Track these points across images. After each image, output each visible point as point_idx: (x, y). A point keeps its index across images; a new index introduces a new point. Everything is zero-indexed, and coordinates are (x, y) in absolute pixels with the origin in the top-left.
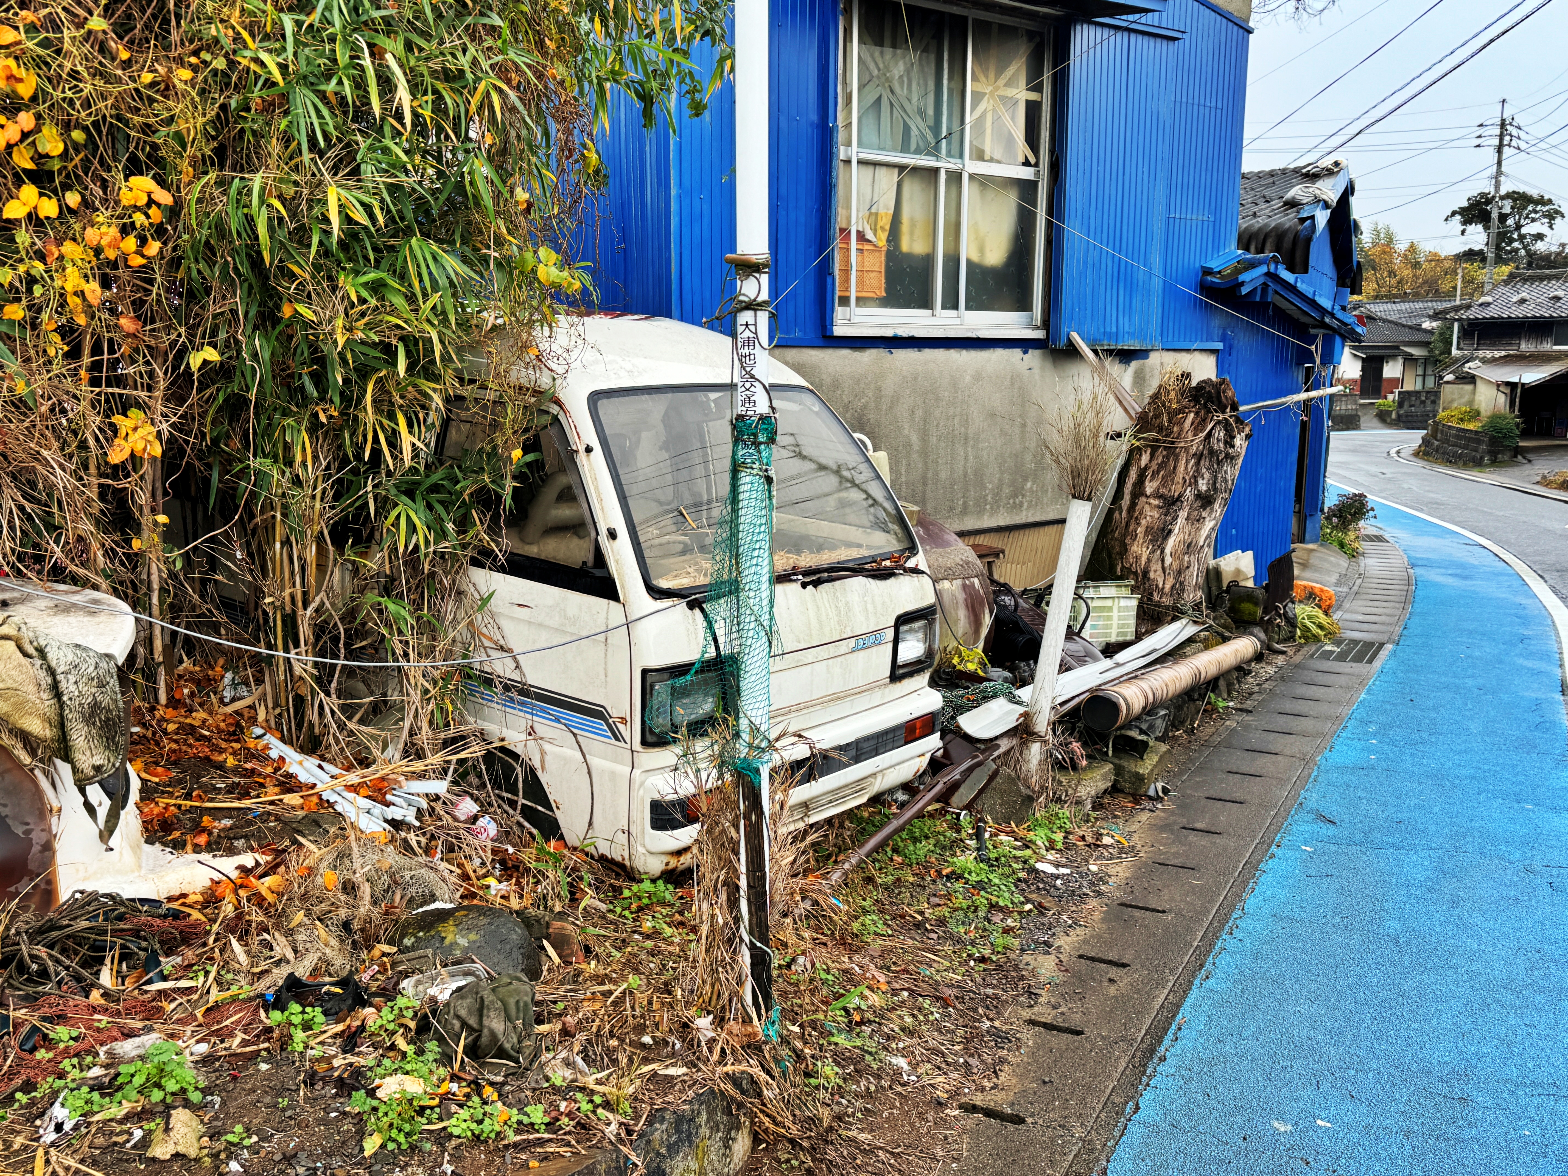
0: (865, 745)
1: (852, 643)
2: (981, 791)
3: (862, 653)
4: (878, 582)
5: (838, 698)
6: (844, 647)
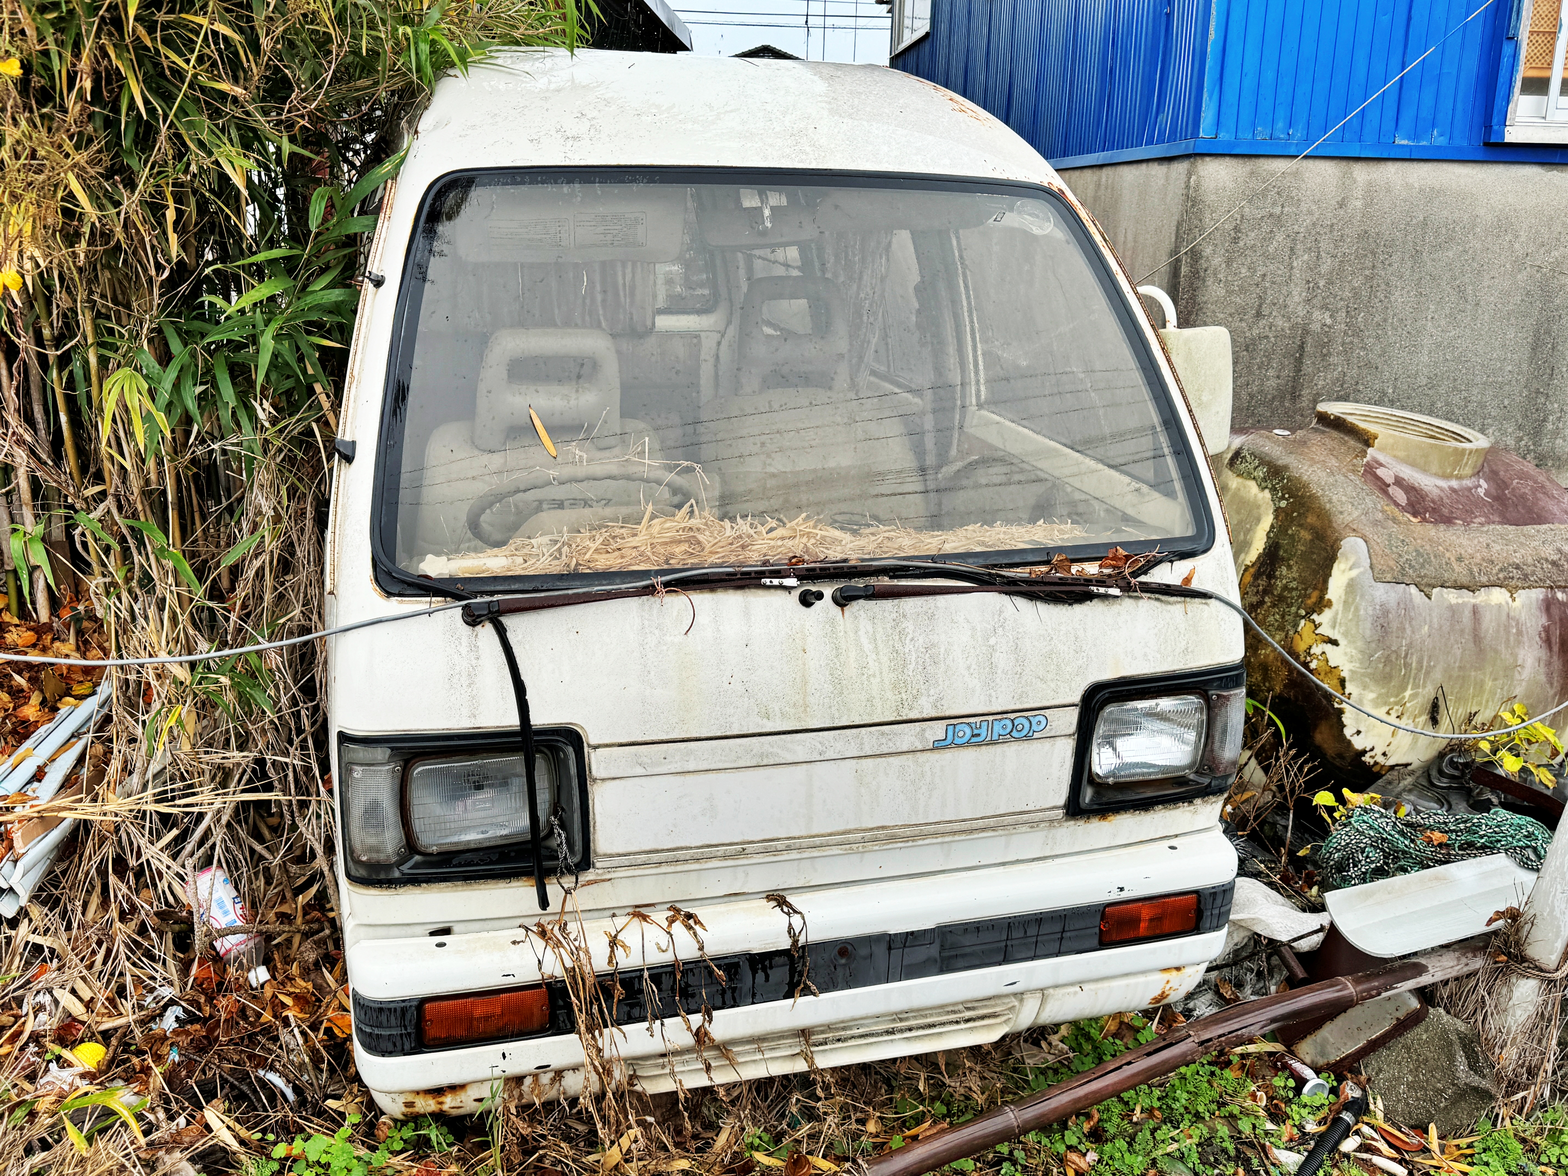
0: (969, 940)
1: (937, 731)
2: (1373, 1046)
3: (970, 754)
4: (1044, 609)
5: (893, 838)
6: (907, 737)
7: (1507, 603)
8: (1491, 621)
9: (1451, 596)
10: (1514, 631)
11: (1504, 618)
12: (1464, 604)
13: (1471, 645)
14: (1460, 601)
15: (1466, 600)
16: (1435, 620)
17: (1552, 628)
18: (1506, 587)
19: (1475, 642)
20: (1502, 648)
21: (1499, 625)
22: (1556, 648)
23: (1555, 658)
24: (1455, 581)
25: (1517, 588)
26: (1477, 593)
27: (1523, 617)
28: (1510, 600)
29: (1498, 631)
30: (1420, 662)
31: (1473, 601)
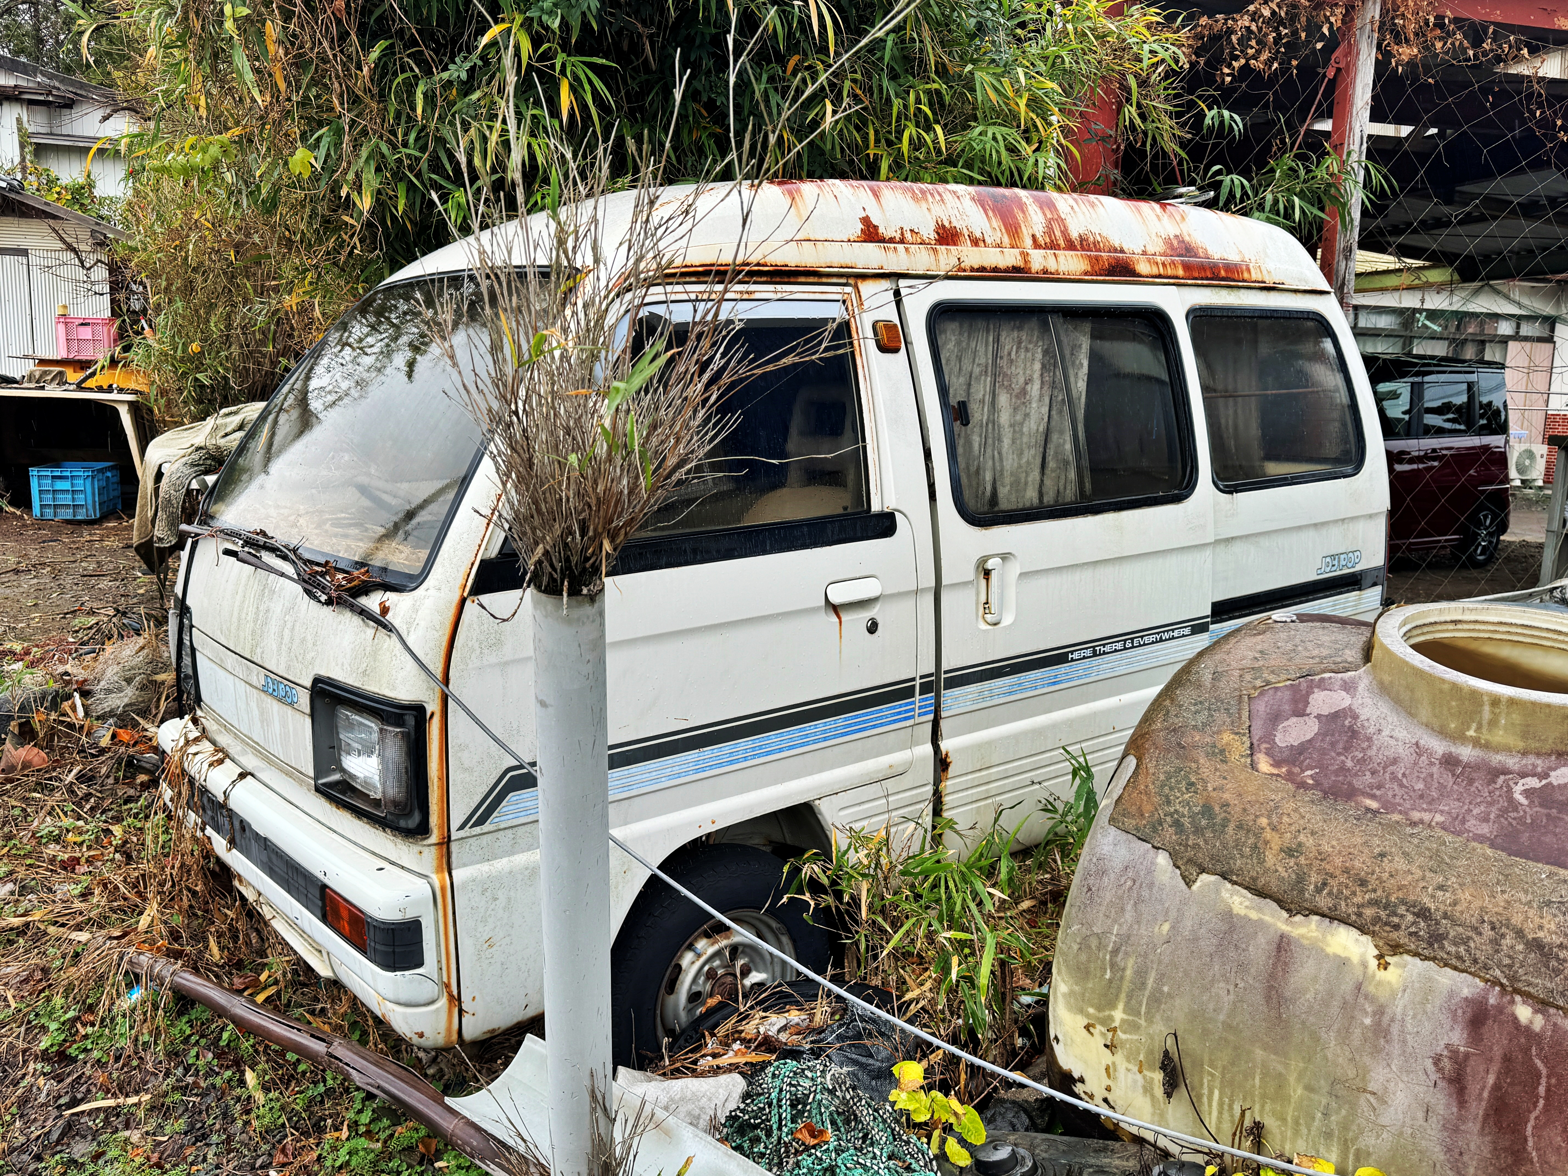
1: (262, 676)
7: (1364, 965)
8: (1315, 979)
9: (1237, 899)
10: (1368, 1021)
11: (1347, 987)
12: (1260, 925)
13: (1258, 999)
14: (1254, 915)
15: (1267, 918)
16: (1188, 923)
17: (1475, 1066)
18: (1373, 934)
19: (1268, 998)
20: (1331, 1039)
21: (1331, 995)
22: (1478, 1108)
23: (1473, 1127)
24: (1254, 879)
25: (1396, 949)
26: (1299, 918)
27: (1398, 1007)
28: (1374, 963)
29: (1326, 1003)
30: (1141, 974)
31: (1284, 928)
